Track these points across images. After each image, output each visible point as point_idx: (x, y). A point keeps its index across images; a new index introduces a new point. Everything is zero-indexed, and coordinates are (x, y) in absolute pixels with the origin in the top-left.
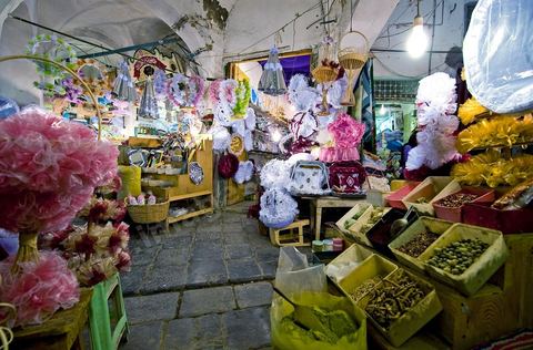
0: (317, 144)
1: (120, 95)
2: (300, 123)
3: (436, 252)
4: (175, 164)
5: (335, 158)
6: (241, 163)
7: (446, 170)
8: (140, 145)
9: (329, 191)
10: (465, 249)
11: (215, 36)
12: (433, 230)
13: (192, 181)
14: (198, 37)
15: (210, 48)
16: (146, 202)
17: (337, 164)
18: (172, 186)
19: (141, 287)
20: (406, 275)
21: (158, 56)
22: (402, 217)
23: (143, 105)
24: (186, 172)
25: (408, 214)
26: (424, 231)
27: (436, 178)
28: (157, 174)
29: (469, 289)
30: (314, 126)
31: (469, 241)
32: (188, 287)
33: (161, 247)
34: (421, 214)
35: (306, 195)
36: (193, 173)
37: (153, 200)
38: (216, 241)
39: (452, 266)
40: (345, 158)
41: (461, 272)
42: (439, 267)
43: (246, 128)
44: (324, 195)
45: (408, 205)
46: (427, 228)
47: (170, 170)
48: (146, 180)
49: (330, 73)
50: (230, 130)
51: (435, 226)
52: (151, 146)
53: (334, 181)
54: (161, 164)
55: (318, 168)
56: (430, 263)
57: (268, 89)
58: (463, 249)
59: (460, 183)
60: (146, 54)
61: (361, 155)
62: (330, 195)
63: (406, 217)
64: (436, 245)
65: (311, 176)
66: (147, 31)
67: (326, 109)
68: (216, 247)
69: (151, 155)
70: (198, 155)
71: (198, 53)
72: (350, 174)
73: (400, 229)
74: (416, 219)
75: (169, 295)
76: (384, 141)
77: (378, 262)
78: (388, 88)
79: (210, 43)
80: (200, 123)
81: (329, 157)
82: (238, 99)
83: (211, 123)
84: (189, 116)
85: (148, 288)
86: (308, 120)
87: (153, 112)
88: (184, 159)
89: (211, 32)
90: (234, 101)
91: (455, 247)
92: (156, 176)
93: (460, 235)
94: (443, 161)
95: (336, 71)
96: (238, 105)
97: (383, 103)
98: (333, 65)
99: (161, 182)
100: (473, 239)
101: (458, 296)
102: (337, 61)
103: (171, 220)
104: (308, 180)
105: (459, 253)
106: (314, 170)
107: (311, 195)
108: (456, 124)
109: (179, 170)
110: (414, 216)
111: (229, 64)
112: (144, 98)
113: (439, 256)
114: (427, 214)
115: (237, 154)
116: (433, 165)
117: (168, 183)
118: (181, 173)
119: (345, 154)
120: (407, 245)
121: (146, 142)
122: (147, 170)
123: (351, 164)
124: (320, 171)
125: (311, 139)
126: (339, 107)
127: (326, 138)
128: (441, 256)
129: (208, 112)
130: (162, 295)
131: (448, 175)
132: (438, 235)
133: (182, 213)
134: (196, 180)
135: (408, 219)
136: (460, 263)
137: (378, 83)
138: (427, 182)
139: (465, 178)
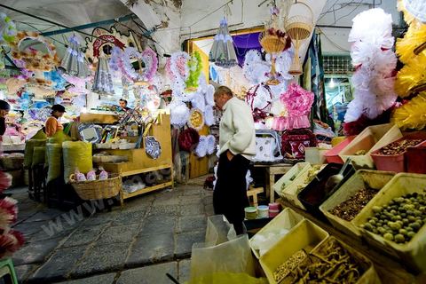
0: (271, 115)
1: (69, 70)
2: (254, 95)
3: (374, 212)
4: (130, 138)
5: (287, 126)
6: (202, 137)
7: (386, 117)
8: (94, 120)
9: (281, 157)
10: (411, 206)
11: (170, 14)
12: (373, 185)
13: (149, 155)
14: (152, 13)
15: (165, 25)
16: (97, 178)
17: (289, 132)
18: (125, 161)
19: (73, 270)
20: (339, 245)
21: (116, 34)
22: (337, 173)
23: (96, 81)
24: (142, 147)
25: (344, 168)
26: (363, 187)
27: (375, 127)
28: (110, 149)
29: (419, 263)
30: (268, 99)
31: (415, 195)
32: (127, 267)
33: (109, 224)
34: (358, 167)
35: (257, 163)
36: (149, 148)
37: (104, 175)
38: (171, 214)
39: (396, 231)
40: (296, 125)
41: (408, 239)
42: (379, 233)
43: (206, 104)
44: (276, 162)
45: (344, 159)
46: (366, 184)
47: (124, 145)
48: (98, 156)
49: (278, 42)
50: (190, 105)
51: (374, 179)
52: (106, 121)
53: (286, 148)
54: (116, 139)
55: (271, 136)
56: (366, 228)
57: (219, 60)
58: (409, 206)
59: (401, 129)
60: (103, 33)
61: (312, 123)
62: (282, 162)
63: (342, 172)
64: (375, 203)
65: (263, 145)
66: (105, 11)
67: (275, 78)
68: (169, 220)
69: (107, 131)
70: (155, 129)
71: (154, 30)
72: (302, 141)
73: (335, 187)
74: (353, 172)
75: (102, 277)
76: (335, 113)
77: (310, 228)
78: (336, 63)
79: (165, 20)
80: (158, 99)
81: (281, 126)
82: (191, 71)
83: (170, 99)
84: (146, 92)
85: (80, 270)
86: (261, 92)
87: (107, 88)
88: (140, 133)
89: (166, 9)
90: (187, 73)
91: (398, 204)
92: (109, 151)
93: (404, 188)
94: (382, 108)
95: (283, 40)
96: (190, 77)
97: (332, 76)
98: (280, 35)
99: (114, 158)
100: (420, 192)
101: (404, 274)
102: (283, 31)
103: (126, 196)
104: (261, 149)
105: (404, 211)
106: (267, 138)
107: (263, 163)
108: (394, 61)
109: (133, 145)
110: (350, 170)
111: (186, 41)
112: (97, 74)
113: (379, 217)
114: (366, 167)
115: (198, 129)
116: (372, 114)
117: (122, 158)
118: (136, 148)
119: (296, 123)
120: (342, 206)
121: (100, 118)
122: (100, 146)
123: (302, 131)
124: (272, 140)
125: (265, 110)
126: (290, 77)
127: (279, 108)
128: (380, 216)
129: (167, 88)
130: (96, 277)
131: (388, 122)
132: (377, 191)
133: (138, 189)
134: (153, 154)
135: (344, 174)
136: (405, 225)
137: (326, 58)
138: (366, 133)
139: (406, 122)
